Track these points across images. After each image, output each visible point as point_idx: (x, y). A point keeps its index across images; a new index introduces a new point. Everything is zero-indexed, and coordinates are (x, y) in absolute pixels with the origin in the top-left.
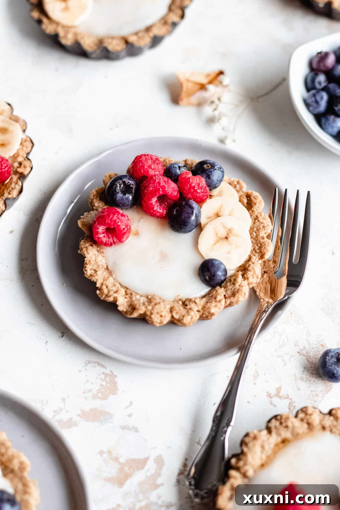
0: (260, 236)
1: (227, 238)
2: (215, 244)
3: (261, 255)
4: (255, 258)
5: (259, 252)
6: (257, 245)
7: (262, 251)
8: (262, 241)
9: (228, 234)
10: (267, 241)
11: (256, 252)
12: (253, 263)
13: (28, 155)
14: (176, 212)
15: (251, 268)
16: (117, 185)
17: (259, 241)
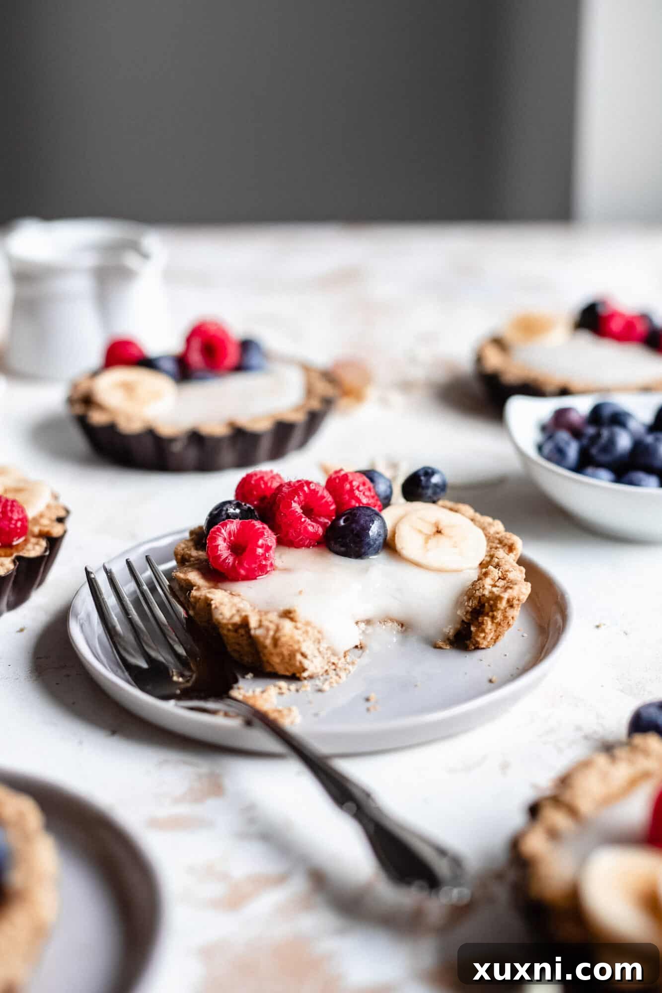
1: (439, 532)
2: (426, 543)
4: (501, 553)
5: (502, 547)
6: (493, 542)
9: (438, 528)
11: (496, 548)
12: (503, 558)
13: (61, 520)
14: (344, 522)
15: (504, 562)
16: (227, 510)
17: (493, 537)
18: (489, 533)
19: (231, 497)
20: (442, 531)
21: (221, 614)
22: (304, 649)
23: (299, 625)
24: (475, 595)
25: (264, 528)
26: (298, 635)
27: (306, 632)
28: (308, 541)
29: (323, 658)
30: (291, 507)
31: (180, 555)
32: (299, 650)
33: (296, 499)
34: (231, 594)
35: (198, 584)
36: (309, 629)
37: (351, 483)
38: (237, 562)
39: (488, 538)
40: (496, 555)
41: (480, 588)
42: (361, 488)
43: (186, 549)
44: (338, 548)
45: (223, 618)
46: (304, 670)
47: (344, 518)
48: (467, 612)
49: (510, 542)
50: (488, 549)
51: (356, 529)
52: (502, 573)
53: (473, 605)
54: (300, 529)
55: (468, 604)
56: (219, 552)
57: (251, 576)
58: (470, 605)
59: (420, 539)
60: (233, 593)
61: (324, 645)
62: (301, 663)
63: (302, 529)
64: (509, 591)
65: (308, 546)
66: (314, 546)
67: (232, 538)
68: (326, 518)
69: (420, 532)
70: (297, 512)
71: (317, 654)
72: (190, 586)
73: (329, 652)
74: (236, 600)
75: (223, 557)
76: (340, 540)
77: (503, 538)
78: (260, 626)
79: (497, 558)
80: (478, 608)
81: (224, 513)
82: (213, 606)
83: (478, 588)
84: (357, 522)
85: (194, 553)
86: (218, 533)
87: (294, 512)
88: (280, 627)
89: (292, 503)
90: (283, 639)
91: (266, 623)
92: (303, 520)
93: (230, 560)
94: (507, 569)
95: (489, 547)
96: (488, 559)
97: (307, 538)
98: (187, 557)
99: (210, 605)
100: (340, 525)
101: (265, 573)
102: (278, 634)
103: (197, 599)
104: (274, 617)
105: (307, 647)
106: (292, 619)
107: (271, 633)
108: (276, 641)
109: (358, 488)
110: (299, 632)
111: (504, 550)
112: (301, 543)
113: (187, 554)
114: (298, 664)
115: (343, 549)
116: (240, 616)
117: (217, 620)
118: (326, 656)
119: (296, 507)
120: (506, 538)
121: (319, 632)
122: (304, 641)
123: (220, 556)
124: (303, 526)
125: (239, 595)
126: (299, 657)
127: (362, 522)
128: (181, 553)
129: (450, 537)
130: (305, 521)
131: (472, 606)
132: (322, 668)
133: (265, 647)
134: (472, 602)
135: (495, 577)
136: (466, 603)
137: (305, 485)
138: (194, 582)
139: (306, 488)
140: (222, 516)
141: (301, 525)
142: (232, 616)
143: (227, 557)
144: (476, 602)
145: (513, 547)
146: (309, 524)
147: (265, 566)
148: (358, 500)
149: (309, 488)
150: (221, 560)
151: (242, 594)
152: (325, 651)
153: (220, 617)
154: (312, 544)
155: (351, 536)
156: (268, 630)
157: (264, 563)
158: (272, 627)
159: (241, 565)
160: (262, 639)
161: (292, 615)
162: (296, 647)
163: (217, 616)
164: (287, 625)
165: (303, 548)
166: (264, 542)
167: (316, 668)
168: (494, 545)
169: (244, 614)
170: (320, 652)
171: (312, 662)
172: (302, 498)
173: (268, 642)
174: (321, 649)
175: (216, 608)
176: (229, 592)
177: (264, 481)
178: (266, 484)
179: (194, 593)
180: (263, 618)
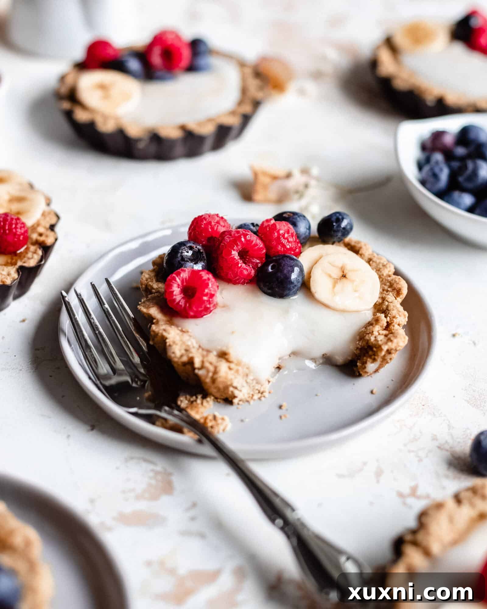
0: (385, 275)
1: (344, 276)
2: (334, 286)
3: (396, 292)
4: (390, 297)
5: (392, 291)
6: (385, 285)
7: (395, 288)
8: (389, 279)
9: (343, 272)
10: (395, 278)
11: (387, 291)
12: (392, 302)
13: (52, 227)
14: (272, 269)
15: (392, 307)
16: (182, 253)
17: (386, 280)
18: (383, 275)
19: (186, 238)
20: (347, 276)
21: (173, 353)
22: (235, 384)
23: (232, 366)
24: (365, 338)
25: (209, 279)
26: (231, 375)
27: (237, 371)
28: (243, 280)
29: (250, 386)
30: (231, 255)
31: (144, 285)
32: (231, 385)
33: (235, 248)
34: (182, 331)
35: (157, 318)
36: (240, 368)
37: (278, 232)
38: (188, 305)
39: (381, 279)
40: (386, 299)
41: (370, 333)
42: (286, 235)
43: (149, 280)
44: (265, 289)
45: (175, 357)
46: (235, 397)
47: (271, 265)
48: (357, 348)
49: (399, 286)
50: (381, 291)
51: (280, 277)
52: (390, 318)
53: (363, 345)
54: (237, 272)
55: (359, 343)
56: (174, 297)
57: (198, 315)
58: (360, 344)
59: (329, 283)
60: (184, 330)
61: (251, 377)
62: (232, 392)
63: (239, 272)
64: (390, 344)
65: (243, 283)
66: (247, 283)
67: (185, 284)
68: (257, 259)
69: (330, 276)
70: (235, 259)
71: (245, 384)
72: (150, 320)
73: (255, 382)
74: (186, 337)
75: (178, 300)
76: (268, 284)
77: (393, 281)
78: (202, 367)
79: (387, 301)
80: (366, 347)
81: (179, 255)
82: (168, 344)
83: (369, 332)
84: (282, 271)
85: (155, 286)
86: (173, 281)
87: (233, 259)
88: (218, 369)
89: (232, 252)
90: (220, 380)
91: (207, 365)
92: (240, 265)
93: (182, 303)
94: (394, 315)
95: (382, 289)
96: (380, 301)
97: (242, 279)
98: (149, 288)
99: (165, 343)
100: (269, 272)
101: (209, 312)
102: (216, 376)
103: (156, 334)
104: (213, 357)
105: (238, 381)
106: (228, 361)
107: (211, 374)
108: (214, 380)
109: (283, 236)
110: (232, 372)
111: (393, 294)
112: (237, 281)
113: (150, 285)
114: (230, 393)
115: (269, 291)
116: (188, 356)
117: (170, 356)
118: (251, 386)
119: (235, 254)
120: (395, 281)
121: (248, 368)
122: (236, 378)
123: (175, 300)
124: (239, 270)
125: (188, 332)
126: (231, 389)
127: (285, 272)
128: (145, 283)
129: (353, 281)
130: (241, 266)
131: (361, 345)
132: (249, 394)
133: (206, 383)
134: (362, 342)
135: (383, 324)
136: (358, 342)
137: (242, 236)
138: (154, 316)
139: (243, 239)
140: (178, 258)
141: (238, 269)
142: (182, 356)
143: (180, 301)
144: (364, 343)
145: (400, 292)
146: (244, 269)
147: (209, 308)
148: (284, 246)
149: (245, 238)
150: (176, 303)
151: (190, 331)
152: (251, 382)
153: (173, 355)
154: (246, 281)
155: (277, 282)
156: (208, 371)
157: (208, 306)
158: (211, 368)
159: (190, 307)
160: (203, 378)
161: (227, 357)
162: (229, 383)
163: (170, 354)
164: (223, 367)
165: (239, 285)
166: (209, 292)
167: (244, 395)
168: (386, 288)
169: (191, 355)
170: (247, 382)
171: (241, 391)
172: (239, 247)
173: (208, 380)
174: (248, 381)
175: (170, 346)
176: (180, 328)
177: (211, 225)
178: (212, 228)
179: (154, 327)
180: (205, 359)
